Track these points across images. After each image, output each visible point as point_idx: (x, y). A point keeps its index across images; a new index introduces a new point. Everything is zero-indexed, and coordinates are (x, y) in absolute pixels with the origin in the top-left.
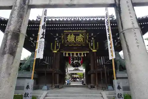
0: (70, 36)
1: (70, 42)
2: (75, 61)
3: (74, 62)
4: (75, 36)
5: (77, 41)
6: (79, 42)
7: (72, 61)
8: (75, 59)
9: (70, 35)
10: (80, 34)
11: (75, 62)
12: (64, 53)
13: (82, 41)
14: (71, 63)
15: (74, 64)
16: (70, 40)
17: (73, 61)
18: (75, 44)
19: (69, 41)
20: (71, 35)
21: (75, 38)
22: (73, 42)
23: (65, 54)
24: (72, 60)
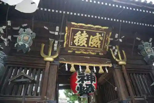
0: (81, 34)
1: (78, 46)
2: (85, 82)
3: (84, 85)
4: (87, 36)
5: (90, 45)
6: (94, 47)
7: (79, 82)
8: (86, 78)
9: (80, 32)
10: (98, 34)
11: (86, 84)
12: (66, 65)
13: (99, 47)
14: (78, 86)
15: (84, 87)
16: (78, 43)
17: (83, 82)
18: (86, 50)
19: (76, 44)
20: (82, 32)
21: (88, 38)
22: (84, 46)
23: (69, 66)
24: (79, 79)
